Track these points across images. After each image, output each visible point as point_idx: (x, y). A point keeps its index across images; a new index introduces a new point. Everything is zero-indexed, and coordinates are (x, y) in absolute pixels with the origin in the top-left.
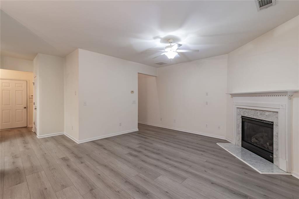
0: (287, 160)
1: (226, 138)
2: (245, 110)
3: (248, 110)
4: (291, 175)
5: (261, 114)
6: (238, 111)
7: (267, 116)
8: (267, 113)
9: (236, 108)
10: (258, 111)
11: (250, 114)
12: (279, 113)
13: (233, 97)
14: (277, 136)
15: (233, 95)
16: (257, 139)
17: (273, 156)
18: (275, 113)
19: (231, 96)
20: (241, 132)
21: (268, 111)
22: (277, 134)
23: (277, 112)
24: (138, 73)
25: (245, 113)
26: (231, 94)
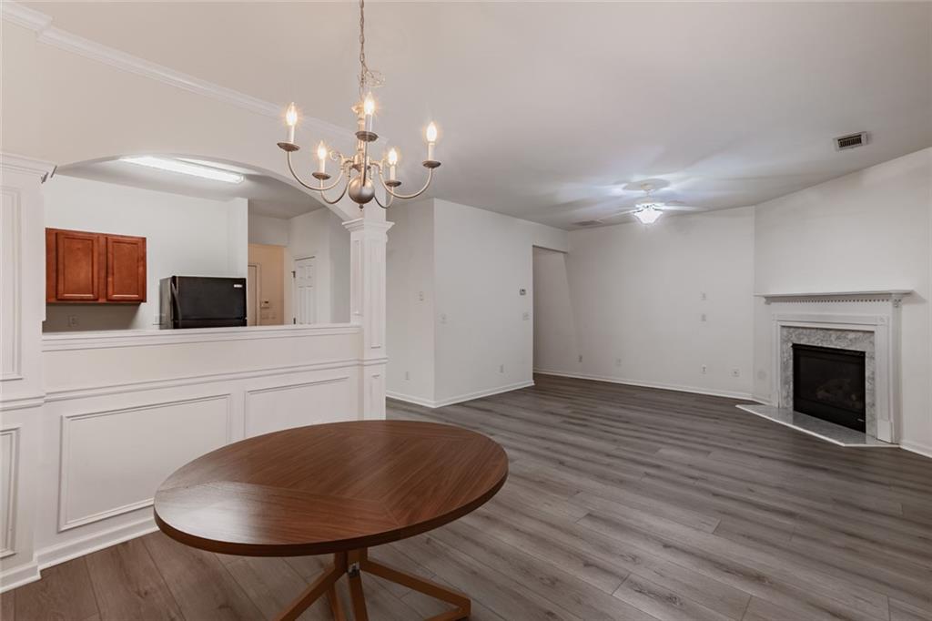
0: (892, 420)
1: (754, 398)
2: (801, 330)
3: (808, 331)
4: (899, 448)
5: (838, 338)
6: (785, 333)
7: (851, 340)
8: (851, 336)
9: (779, 327)
10: (831, 332)
11: (813, 340)
12: (876, 333)
13: (773, 304)
14: (873, 379)
15: (771, 299)
16: (827, 391)
17: (864, 419)
18: (868, 335)
19: (764, 300)
20: (791, 378)
21: (853, 331)
22: (873, 373)
23: (873, 332)
24: (534, 246)
25: (802, 336)
26: (767, 297)
